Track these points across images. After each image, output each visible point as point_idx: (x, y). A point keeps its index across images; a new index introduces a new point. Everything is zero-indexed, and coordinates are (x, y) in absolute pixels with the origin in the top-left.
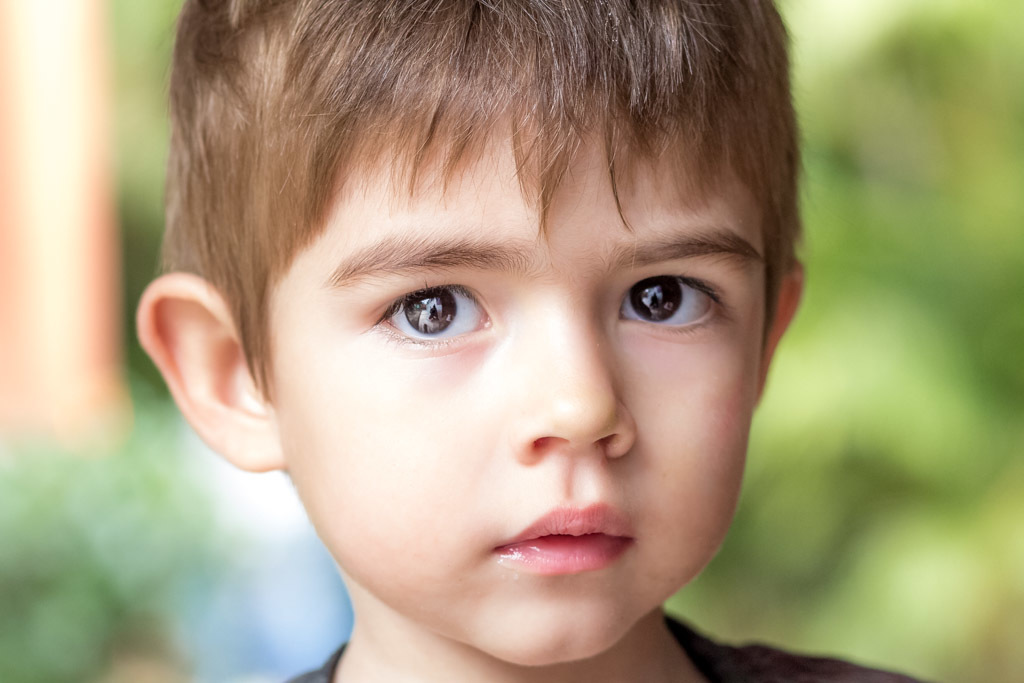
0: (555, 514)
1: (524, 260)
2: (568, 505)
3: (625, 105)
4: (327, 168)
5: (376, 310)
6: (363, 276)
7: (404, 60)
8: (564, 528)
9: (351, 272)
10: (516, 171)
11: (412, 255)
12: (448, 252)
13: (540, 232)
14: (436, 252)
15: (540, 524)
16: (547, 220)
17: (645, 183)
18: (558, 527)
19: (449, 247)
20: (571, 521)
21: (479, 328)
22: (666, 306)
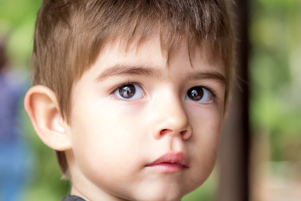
0: (167, 154)
1: (160, 74)
2: (171, 152)
3: (194, 28)
4: (99, 43)
5: (111, 89)
6: (108, 77)
7: (126, 10)
8: (169, 159)
9: (104, 76)
10: (160, 45)
11: (125, 70)
12: (137, 69)
13: (167, 65)
14: (133, 69)
15: (162, 158)
16: (169, 61)
17: (198, 55)
18: (167, 159)
19: (137, 68)
20: (172, 157)
21: (143, 97)
22: (198, 97)
